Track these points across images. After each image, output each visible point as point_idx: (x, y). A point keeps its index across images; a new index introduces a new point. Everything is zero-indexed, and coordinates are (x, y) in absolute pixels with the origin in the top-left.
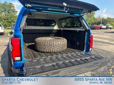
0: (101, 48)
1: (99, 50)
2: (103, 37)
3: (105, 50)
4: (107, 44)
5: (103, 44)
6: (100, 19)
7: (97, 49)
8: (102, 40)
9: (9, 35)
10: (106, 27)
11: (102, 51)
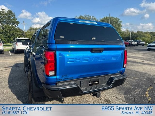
0: (133, 69)
1: (131, 71)
2: (134, 56)
3: (137, 71)
4: (139, 65)
5: (134, 64)
6: (128, 33)
7: (128, 70)
8: (133, 59)
9: (10, 54)
10: (137, 43)
11: (135, 73)
